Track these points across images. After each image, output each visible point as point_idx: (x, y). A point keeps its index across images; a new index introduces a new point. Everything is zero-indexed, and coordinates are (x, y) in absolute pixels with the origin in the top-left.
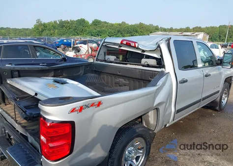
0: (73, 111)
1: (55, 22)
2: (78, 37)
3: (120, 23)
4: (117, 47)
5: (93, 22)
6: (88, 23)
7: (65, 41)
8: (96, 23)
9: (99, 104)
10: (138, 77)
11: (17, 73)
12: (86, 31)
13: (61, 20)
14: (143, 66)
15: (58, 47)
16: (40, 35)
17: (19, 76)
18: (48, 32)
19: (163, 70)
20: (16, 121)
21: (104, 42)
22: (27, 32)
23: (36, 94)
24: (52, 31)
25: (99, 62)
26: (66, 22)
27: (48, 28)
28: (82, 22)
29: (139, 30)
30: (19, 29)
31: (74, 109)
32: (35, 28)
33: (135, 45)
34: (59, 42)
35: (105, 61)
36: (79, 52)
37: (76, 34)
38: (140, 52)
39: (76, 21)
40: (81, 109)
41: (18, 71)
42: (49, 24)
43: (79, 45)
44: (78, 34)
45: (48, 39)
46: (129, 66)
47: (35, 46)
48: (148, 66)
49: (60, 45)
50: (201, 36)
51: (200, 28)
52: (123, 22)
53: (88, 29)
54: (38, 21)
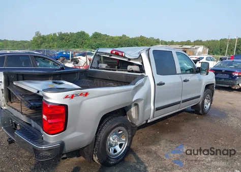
0: (66, 97)
1: (55, 34)
2: (78, 50)
3: (121, 36)
4: (108, 56)
5: (93, 35)
6: (88, 35)
7: (64, 53)
8: (97, 36)
9: (87, 94)
10: (124, 81)
11: (21, 76)
12: (86, 44)
13: (61, 32)
14: (129, 71)
15: (57, 59)
16: (39, 47)
17: (23, 79)
18: (47, 44)
19: (144, 74)
20: (22, 113)
21: (97, 52)
22: (25, 44)
23: (38, 92)
24: (51, 44)
25: (93, 69)
26: (66, 35)
27: (47, 40)
28: (82, 34)
29: (139, 43)
30: (16, 42)
31: (67, 96)
32: (34, 40)
33: (122, 54)
34: (57, 54)
35: (98, 68)
36: (77, 63)
37: (76, 46)
38: (126, 60)
39: (76, 33)
40: (72, 96)
41: (23, 75)
42: (48, 36)
43: (78, 57)
44: (78, 47)
45: (47, 51)
46: (117, 72)
47: (35, 57)
48: (132, 71)
49: (59, 58)
50: (200, 49)
51: (201, 41)
52: (123, 35)
53: (88, 42)
54: (37, 33)
